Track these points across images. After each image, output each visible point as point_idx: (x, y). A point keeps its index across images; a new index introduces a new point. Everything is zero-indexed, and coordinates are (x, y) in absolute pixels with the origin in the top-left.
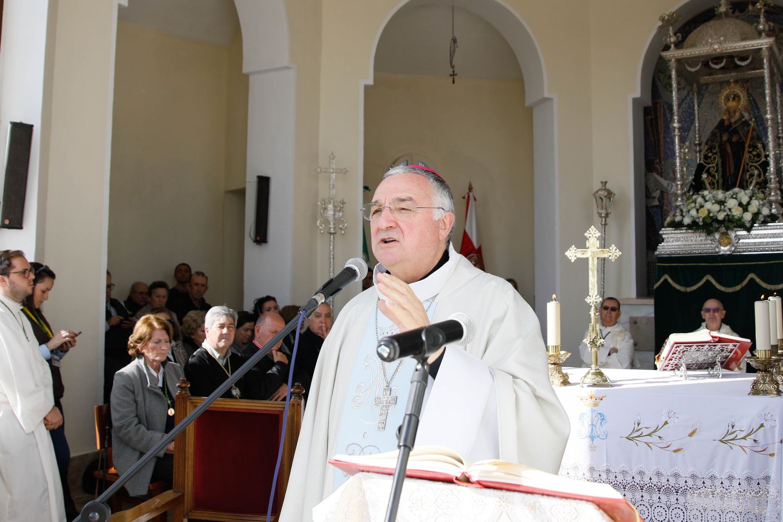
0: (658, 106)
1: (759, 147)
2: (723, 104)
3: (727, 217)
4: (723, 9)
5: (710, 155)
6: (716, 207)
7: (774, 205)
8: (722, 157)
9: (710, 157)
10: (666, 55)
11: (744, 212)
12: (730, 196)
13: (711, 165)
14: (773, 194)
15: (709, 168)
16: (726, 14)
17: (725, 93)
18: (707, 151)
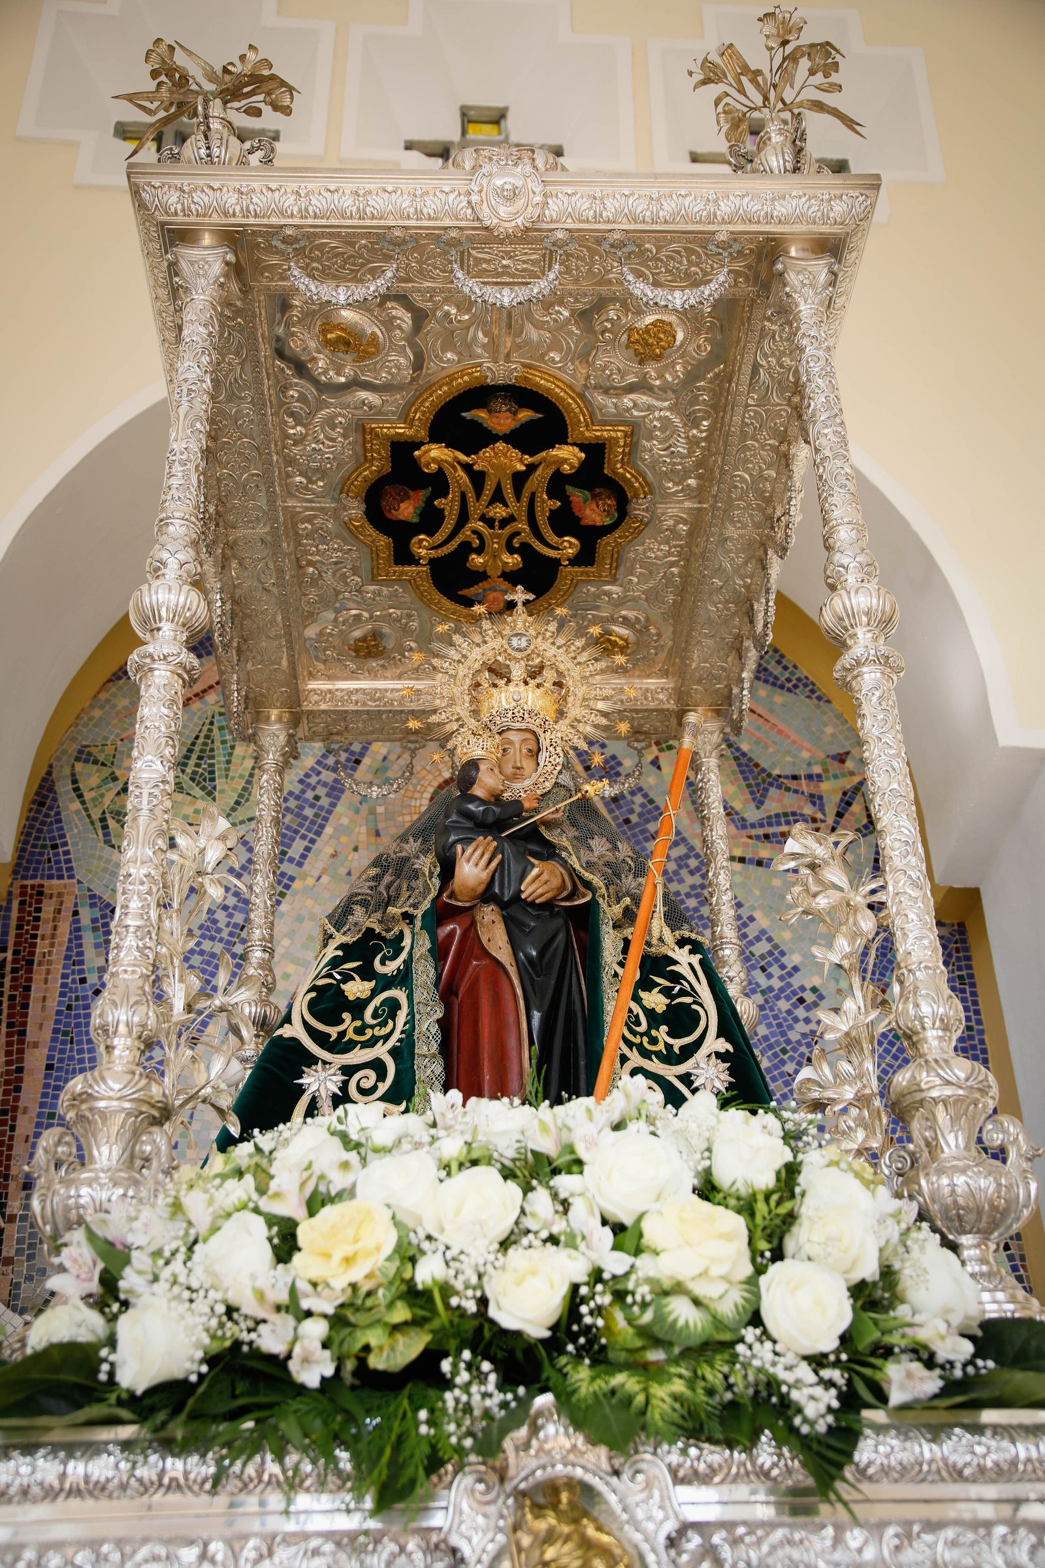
0: (48, 909)
5: (356, 989)
8: (447, 992)
9: (357, 1008)
18: (335, 963)
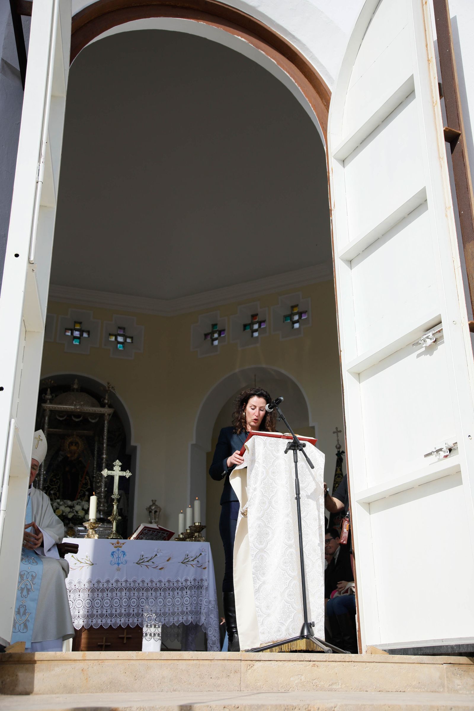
1: (87, 479)
2: (67, 448)
3: (75, 516)
4: (75, 386)
6: (68, 510)
7: (101, 513)
10: (45, 406)
11: (85, 514)
12: (76, 503)
13: (54, 487)
14: (102, 505)
15: (53, 488)
16: (77, 390)
17: (70, 441)
